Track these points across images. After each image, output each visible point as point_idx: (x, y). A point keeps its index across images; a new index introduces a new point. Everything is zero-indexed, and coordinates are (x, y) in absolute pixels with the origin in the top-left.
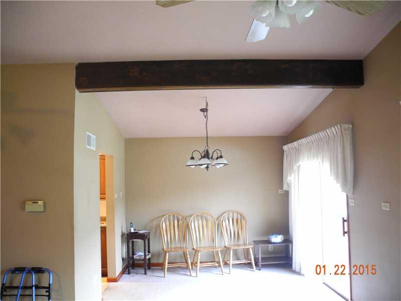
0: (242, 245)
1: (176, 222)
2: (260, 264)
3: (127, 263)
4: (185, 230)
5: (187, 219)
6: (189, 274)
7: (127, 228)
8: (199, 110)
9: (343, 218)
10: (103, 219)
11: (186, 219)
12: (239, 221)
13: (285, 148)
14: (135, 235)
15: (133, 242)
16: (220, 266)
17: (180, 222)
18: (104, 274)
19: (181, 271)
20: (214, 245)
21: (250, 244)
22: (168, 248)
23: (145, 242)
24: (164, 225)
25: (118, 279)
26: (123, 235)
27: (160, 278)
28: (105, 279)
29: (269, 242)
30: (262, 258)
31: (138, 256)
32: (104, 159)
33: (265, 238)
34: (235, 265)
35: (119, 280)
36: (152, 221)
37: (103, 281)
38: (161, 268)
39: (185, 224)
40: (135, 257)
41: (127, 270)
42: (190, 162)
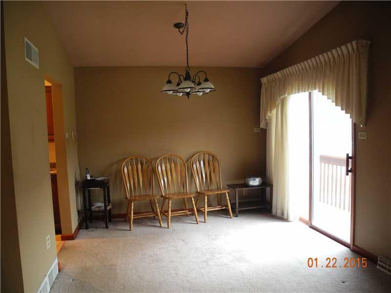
0: (215, 189)
1: (140, 166)
2: (237, 210)
3: (84, 215)
4: (151, 175)
5: (153, 162)
6: (159, 225)
7: (81, 175)
8: (173, 25)
9: (348, 155)
10: (53, 166)
11: (151, 163)
12: (211, 162)
13: (264, 80)
14: (93, 183)
15: (89, 191)
16: (193, 214)
17: (145, 166)
18: (58, 231)
19: (147, 221)
20: (185, 191)
21: (224, 189)
22: (131, 196)
23: (104, 190)
24: (126, 169)
25: (74, 236)
26: (77, 183)
27: (126, 231)
28: (60, 236)
29: (247, 185)
30: (239, 203)
31: (97, 207)
32: (51, 92)
33: (242, 182)
34: (210, 213)
35: (76, 237)
36: (111, 165)
37: (57, 240)
38: (124, 219)
39: (150, 167)
40: (93, 208)
41: (84, 224)
42: (166, 87)
